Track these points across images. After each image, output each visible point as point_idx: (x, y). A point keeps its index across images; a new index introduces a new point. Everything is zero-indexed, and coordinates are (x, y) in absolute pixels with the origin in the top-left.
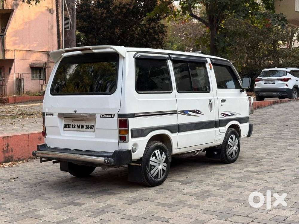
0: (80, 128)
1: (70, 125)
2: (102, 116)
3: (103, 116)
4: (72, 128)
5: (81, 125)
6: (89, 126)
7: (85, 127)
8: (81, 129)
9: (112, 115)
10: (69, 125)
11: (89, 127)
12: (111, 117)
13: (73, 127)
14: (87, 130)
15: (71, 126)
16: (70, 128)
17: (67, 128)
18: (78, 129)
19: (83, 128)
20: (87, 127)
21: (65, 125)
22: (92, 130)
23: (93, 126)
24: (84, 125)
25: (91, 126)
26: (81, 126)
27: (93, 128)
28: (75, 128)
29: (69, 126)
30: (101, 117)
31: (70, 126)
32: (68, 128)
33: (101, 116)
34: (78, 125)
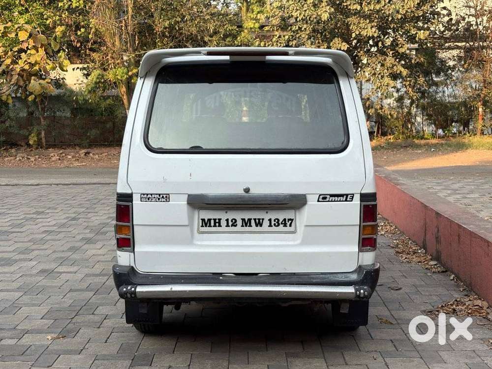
0: (250, 226)
1: (220, 220)
2: (323, 198)
3: (325, 198)
4: (228, 226)
5: (255, 220)
6: (278, 220)
7: (266, 223)
8: (254, 228)
9: (347, 195)
10: (215, 220)
11: (278, 222)
12: (346, 200)
13: (230, 223)
14: (274, 229)
15: (223, 223)
16: (220, 226)
17: (210, 226)
18: (247, 229)
19: (261, 225)
20: (273, 223)
21: (203, 220)
22: (288, 229)
23: (292, 220)
24: (263, 219)
25: (285, 220)
26: (253, 221)
27: (290, 225)
28: (236, 226)
29: (215, 223)
30: (318, 201)
31: (219, 223)
32: (215, 226)
33: (320, 200)
34: (243, 220)
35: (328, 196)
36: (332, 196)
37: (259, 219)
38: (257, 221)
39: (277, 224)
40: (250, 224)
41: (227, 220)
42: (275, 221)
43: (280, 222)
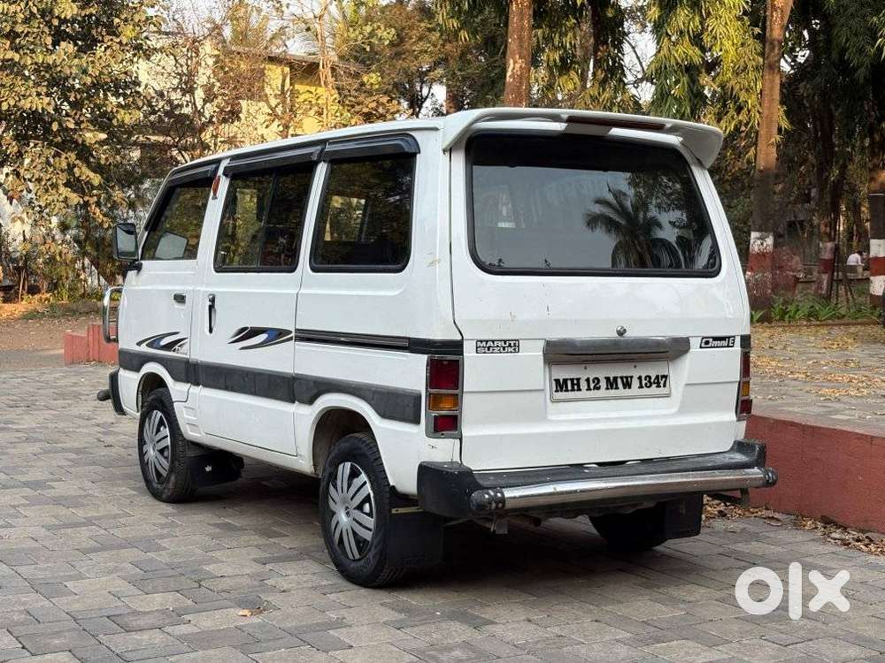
0: (617, 388)
1: (578, 380)
2: (706, 342)
3: (707, 343)
4: (589, 389)
5: (622, 378)
6: (650, 377)
7: (635, 383)
8: (621, 391)
9: (729, 338)
10: (572, 380)
11: (649, 381)
12: (728, 346)
13: (592, 386)
14: (645, 391)
15: (583, 385)
16: (579, 390)
17: (567, 390)
18: (613, 392)
19: (630, 387)
20: (644, 382)
21: (557, 381)
22: (662, 390)
23: (665, 377)
24: (631, 377)
25: (657, 377)
26: (619, 381)
27: (665, 386)
28: (599, 388)
29: (573, 385)
30: (701, 347)
31: (578, 385)
32: (573, 390)
33: (703, 345)
34: (608, 379)
35: (711, 340)
36: (715, 339)
37: (627, 378)
38: (625, 380)
39: (648, 385)
40: (617, 385)
41: (588, 380)
42: (646, 379)
43: (652, 381)
